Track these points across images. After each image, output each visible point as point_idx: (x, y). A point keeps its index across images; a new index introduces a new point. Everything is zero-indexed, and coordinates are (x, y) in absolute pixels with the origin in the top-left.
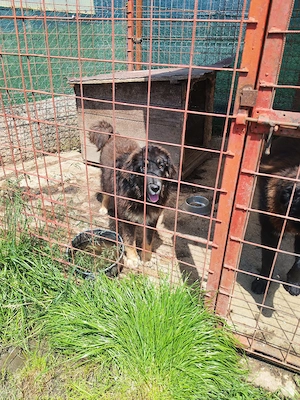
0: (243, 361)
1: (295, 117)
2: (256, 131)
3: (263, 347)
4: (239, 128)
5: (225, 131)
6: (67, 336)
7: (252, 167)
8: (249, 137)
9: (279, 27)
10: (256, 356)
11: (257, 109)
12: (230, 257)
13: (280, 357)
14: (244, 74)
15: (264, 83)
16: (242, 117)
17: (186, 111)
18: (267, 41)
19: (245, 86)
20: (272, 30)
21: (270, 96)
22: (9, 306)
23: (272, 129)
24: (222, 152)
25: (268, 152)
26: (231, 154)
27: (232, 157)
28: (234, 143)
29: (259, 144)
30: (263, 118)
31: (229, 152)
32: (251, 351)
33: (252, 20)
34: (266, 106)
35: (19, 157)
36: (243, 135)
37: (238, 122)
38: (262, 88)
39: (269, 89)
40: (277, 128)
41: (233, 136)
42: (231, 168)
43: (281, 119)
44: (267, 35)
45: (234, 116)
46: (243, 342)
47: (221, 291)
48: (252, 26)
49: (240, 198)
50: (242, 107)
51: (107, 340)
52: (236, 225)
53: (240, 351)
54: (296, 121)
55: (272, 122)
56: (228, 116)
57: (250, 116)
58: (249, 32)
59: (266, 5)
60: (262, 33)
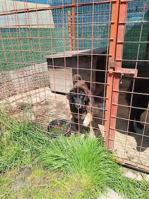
0: (121, 168)
1: (129, 70)
2: (116, 76)
3: (128, 162)
4: (110, 75)
5: (106, 76)
6: (49, 161)
7: (117, 89)
8: (114, 78)
9: (121, 41)
10: (126, 166)
11: (116, 68)
12: (112, 124)
13: (135, 165)
14: (111, 56)
15: (118, 59)
16: (111, 71)
17: (91, 70)
18: (117, 45)
19: (111, 61)
20: (119, 42)
21: (120, 64)
22: (24, 151)
23: (121, 75)
24: (105, 84)
25: (121, 83)
28: (109, 81)
29: (118, 80)
30: (118, 71)
31: (108, 84)
32: (124, 164)
33: (111, 38)
34: (119, 67)
35: (23, 90)
36: (112, 77)
37: (110, 73)
38: (117, 61)
39: (120, 61)
40: (123, 74)
41: (109, 78)
42: (109, 89)
43: (125, 71)
44: (117, 43)
45: (108, 71)
46: (120, 160)
47: (110, 139)
48: (112, 40)
49: (114, 101)
50: (111, 68)
51: (65, 162)
52: (113, 111)
53: (119, 164)
54: (130, 72)
55: (121, 72)
56: (106, 71)
57: (114, 70)
58: (111, 42)
59: (116, 34)
60: (115, 43)
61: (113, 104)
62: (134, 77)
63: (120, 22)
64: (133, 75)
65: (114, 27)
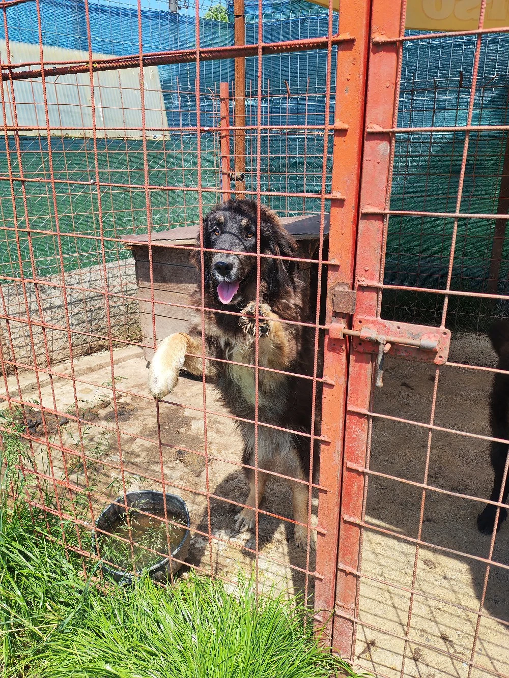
1: (414, 331)
2: (360, 349)
4: (335, 344)
8: (352, 358)
9: (376, 205)
11: (360, 317)
12: (347, 552)
14: (335, 268)
15: (364, 281)
16: (337, 328)
18: (362, 223)
19: (336, 286)
20: (366, 209)
21: (374, 301)
23: (381, 348)
24: (315, 379)
25: (380, 383)
26: (330, 381)
27: (331, 386)
28: (332, 366)
29: (369, 367)
30: (367, 331)
31: (327, 378)
33: (337, 195)
34: (370, 313)
36: (344, 355)
37: (333, 334)
38: (362, 288)
39: (376, 289)
40: (388, 346)
41: (329, 356)
42: (331, 402)
43: (395, 334)
44: (359, 216)
45: (326, 327)
48: (339, 203)
49: (352, 452)
50: (336, 314)
54: (414, 337)
55: (381, 338)
56: (318, 326)
57: (350, 326)
58: (335, 211)
59: (354, 177)
60: (352, 213)
61: (349, 464)
62: (437, 360)
63: (373, 127)
64: (430, 352)
65: (346, 149)
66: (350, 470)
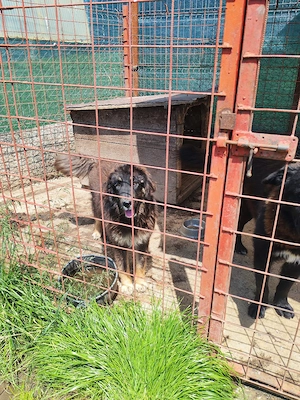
0: (239, 390)
1: (273, 140)
2: (237, 153)
3: (258, 375)
4: (220, 150)
5: (207, 155)
7: (236, 189)
8: (230, 160)
9: (254, 52)
10: (252, 384)
11: (237, 132)
12: (220, 282)
13: (276, 385)
14: (223, 98)
15: (241, 106)
16: (222, 140)
17: (168, 135)
18: (243, 65)
19: (222, 111)
20: (246, 54)
21: (248, 119)
23: (251, 152)
24: (205, 175)
25: (249, 174)
26: (214, 176)
27: (215, 179)
28: (217, 166)
29: (241, 166)
30: (242, 141)
31: (212, 175)
32: (246, 379)
33: (226, 45)
34: (244, 129)
36: (225, 158)
37: (219, 145)
38: (240, 112)
39: (248, 112)
40: (256, 150)
41: (215, 159)
42: (214, 191)
43: (260, 142)
44: (242, 60)
45: (215, 139)
46: (238, 370)
47: (213, 317)
48: (227, 51)
49: (226, 221)
50: (222, 131)
52: (223, 247)
53: (235, 379)
54: (275, 143)
55: (251, 145)
56: (209, 139)
57: (230, 139)
58: (224, 57)
59: (239, 31)
60: (237, 58)
61: (224, 228)
62: (288, 158)
64: (285, 152)
65: (234, 11)
66: (224, 232)
